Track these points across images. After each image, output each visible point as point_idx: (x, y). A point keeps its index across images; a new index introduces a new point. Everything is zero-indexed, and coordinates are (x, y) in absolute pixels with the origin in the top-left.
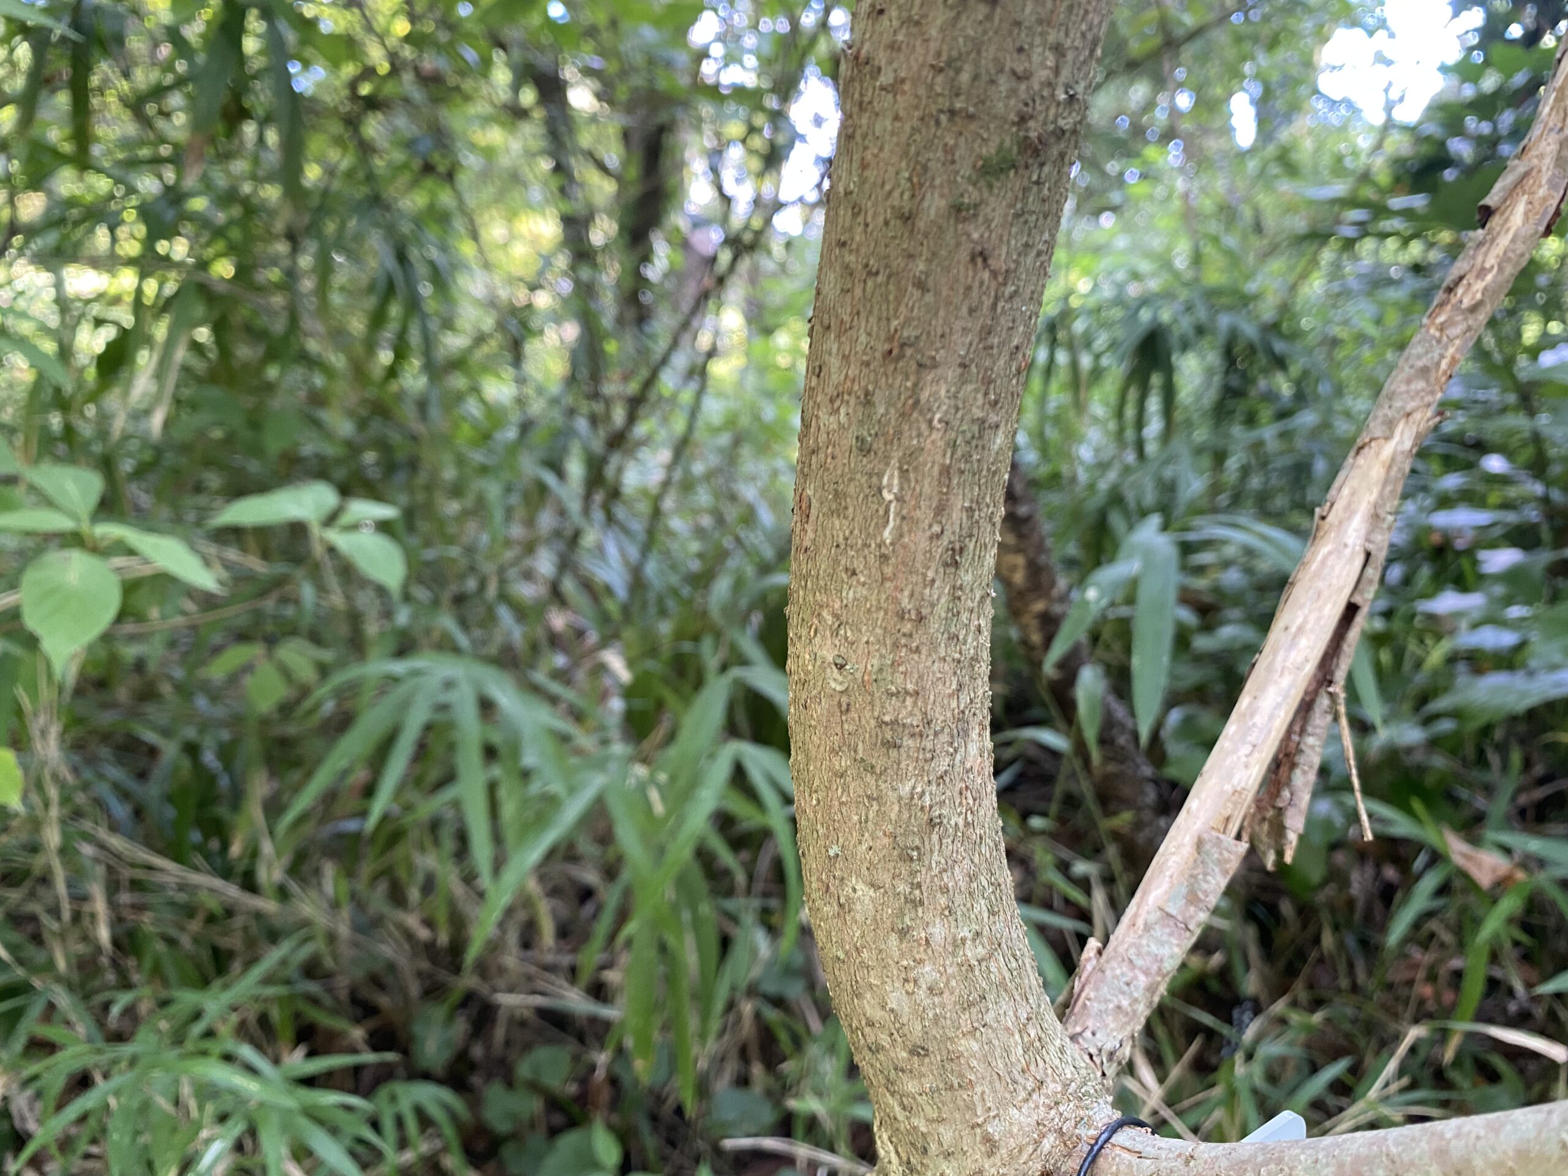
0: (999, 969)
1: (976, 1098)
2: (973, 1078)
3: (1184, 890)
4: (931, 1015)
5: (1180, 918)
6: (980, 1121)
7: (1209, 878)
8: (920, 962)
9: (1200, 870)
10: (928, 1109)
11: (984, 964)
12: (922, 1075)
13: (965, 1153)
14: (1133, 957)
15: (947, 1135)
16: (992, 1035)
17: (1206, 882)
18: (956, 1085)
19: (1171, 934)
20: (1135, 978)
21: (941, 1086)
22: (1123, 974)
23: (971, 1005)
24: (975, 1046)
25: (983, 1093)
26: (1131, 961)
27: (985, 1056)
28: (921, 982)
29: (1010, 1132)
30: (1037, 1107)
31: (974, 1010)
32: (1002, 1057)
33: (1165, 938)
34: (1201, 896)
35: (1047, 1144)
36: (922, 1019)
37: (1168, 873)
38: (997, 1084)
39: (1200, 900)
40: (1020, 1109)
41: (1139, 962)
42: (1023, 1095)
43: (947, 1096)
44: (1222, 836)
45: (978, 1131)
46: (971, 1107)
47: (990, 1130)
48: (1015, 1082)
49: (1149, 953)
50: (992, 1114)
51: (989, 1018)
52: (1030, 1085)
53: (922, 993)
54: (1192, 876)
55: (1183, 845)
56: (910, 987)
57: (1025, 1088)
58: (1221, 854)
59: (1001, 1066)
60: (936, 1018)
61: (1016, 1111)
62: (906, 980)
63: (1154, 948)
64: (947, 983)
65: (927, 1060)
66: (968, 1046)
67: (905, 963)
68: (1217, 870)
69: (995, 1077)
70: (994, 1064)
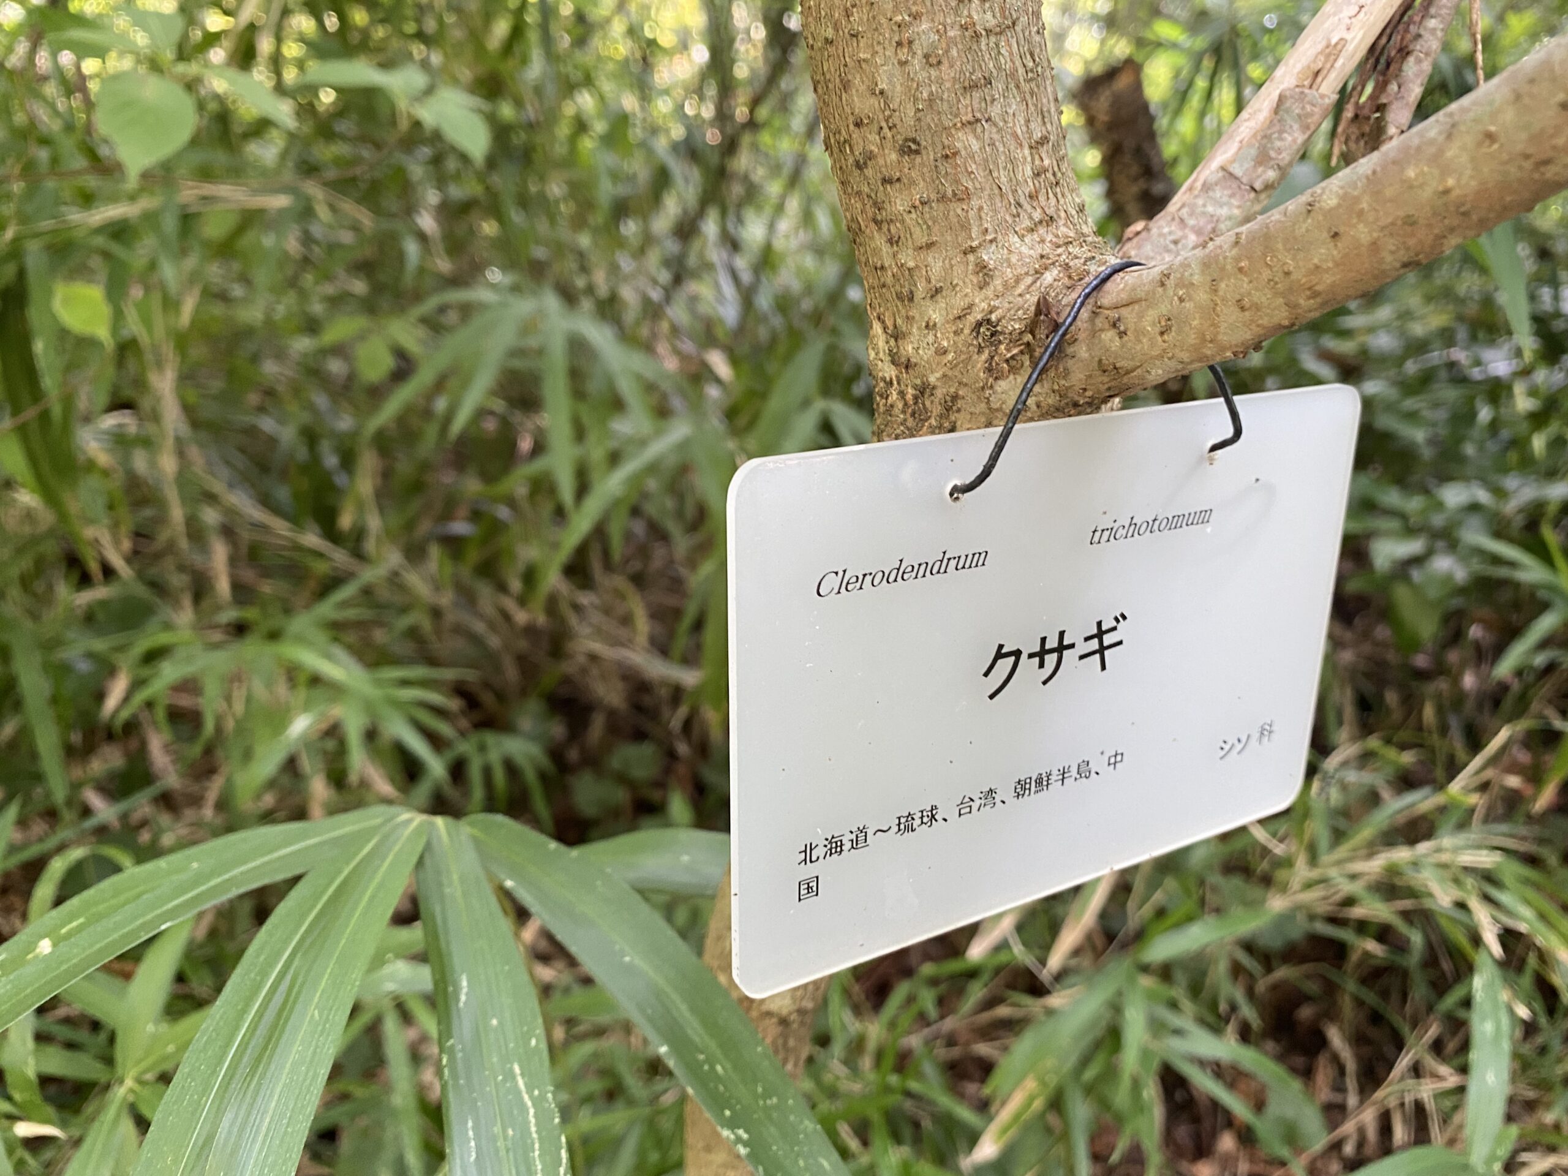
0: (1011, 54)
1: (971, 214)
2: (970, 186)
3: (1253, 152)
4: (925, 95)
5: (1244, 180)
6: (974, 244)
7: (1285, 135)
8: (916, 16)
9: (1277, 128)
10: (917, 231)
11: (993, 39)
12: (912, 183)
13: (954, 287)
14: (1185, 216)
15: (936, 264)
16: (996, 137)
17: (1281, 139)
18: (949, 193)
19: (1232, 196)
20: (1185, 237)
21: (933, 196)
22: (1170, 233)
23: (974, 86)
24: (975, 145)
25: (981, 209)
26: (1182, 220)
27: (986, 160)
28: (916, 46)
29: (1008, 260)
30: (1043, 241)
31: (976, 95)
32: (1005, 168)
33: (1225, 199)
34: (1273, 154)
35: (1048, 277)
36: (916, 100)
37: (1238, 139)
38: (998, 200)
39: (1271, 159)
40: (1022, 238)
41: (1192, 222)
42: (1027, 223)
43: (938, 209)
44: (1307, 91)
45: (971, 258)
46: (965, 226)
47: (985, 257)
48: (1019, 205)
49: (1204, 213)
50: (989, 237)
51: (995, 111)
52: (1037, 215)
53: (917, 63)
54: (1265, 137)
55: (1260, 110)
56: (903, 54)
57: (1031, 218)
58: (1303, 108)
59: (1004, 179)
60: (931, 100)
61: (1016, 239)
62: (899, 44)
63: (1210, 209)
64: (947, 51)
65: (918, 160)
66: (967, 141)
67: (899, 18)
68: (1296, 126)
69: (997, 191)
70: (995, 174)
